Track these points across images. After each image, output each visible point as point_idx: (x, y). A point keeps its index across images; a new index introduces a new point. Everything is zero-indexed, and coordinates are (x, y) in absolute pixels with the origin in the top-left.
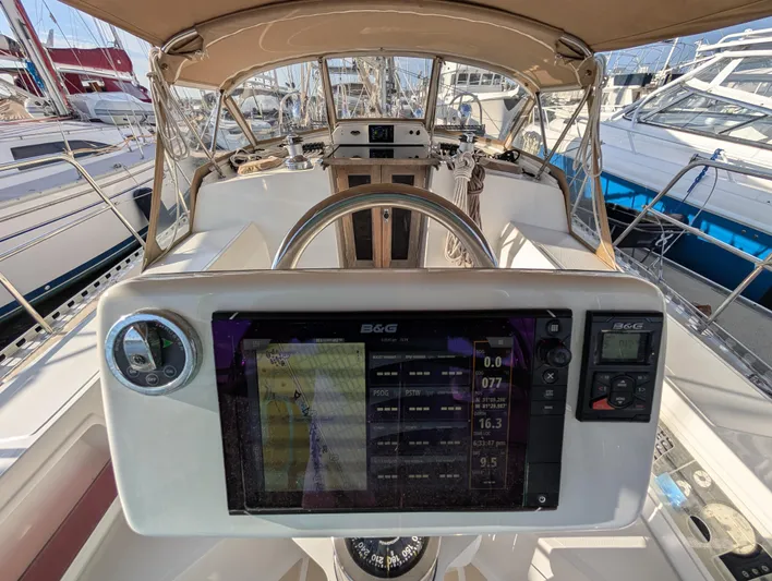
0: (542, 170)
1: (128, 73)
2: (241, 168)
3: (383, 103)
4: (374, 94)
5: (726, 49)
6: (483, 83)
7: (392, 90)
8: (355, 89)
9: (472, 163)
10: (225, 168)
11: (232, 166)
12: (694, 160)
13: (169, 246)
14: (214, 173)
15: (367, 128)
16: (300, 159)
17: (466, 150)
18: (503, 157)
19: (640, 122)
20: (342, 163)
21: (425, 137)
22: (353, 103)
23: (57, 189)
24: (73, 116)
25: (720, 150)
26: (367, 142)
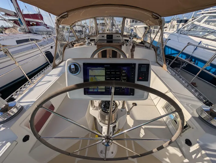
0: (150, 46)
1: (42, 21)
2: (75, 45)
3: (110, 29)
4: (108, 26)
5: (204, 13)
6: (139, 23)
7: (113, 25)
8: (103, 24)
9: (132, 44)
10: (71, 45)
11: (72, 45)
12: (188, 44)
13: (58, 64)
14: (68, 46)
15: (106, 35)
16: (89, 43)
17: (131, 41)
18: (141, 43)
19: (181, 34)
20: (99, 44)
21: (121, 38)
22: (102, 29)
23: (27, 51)
24: (30, 32)
25: (201, 41)
26: (106, 39)
